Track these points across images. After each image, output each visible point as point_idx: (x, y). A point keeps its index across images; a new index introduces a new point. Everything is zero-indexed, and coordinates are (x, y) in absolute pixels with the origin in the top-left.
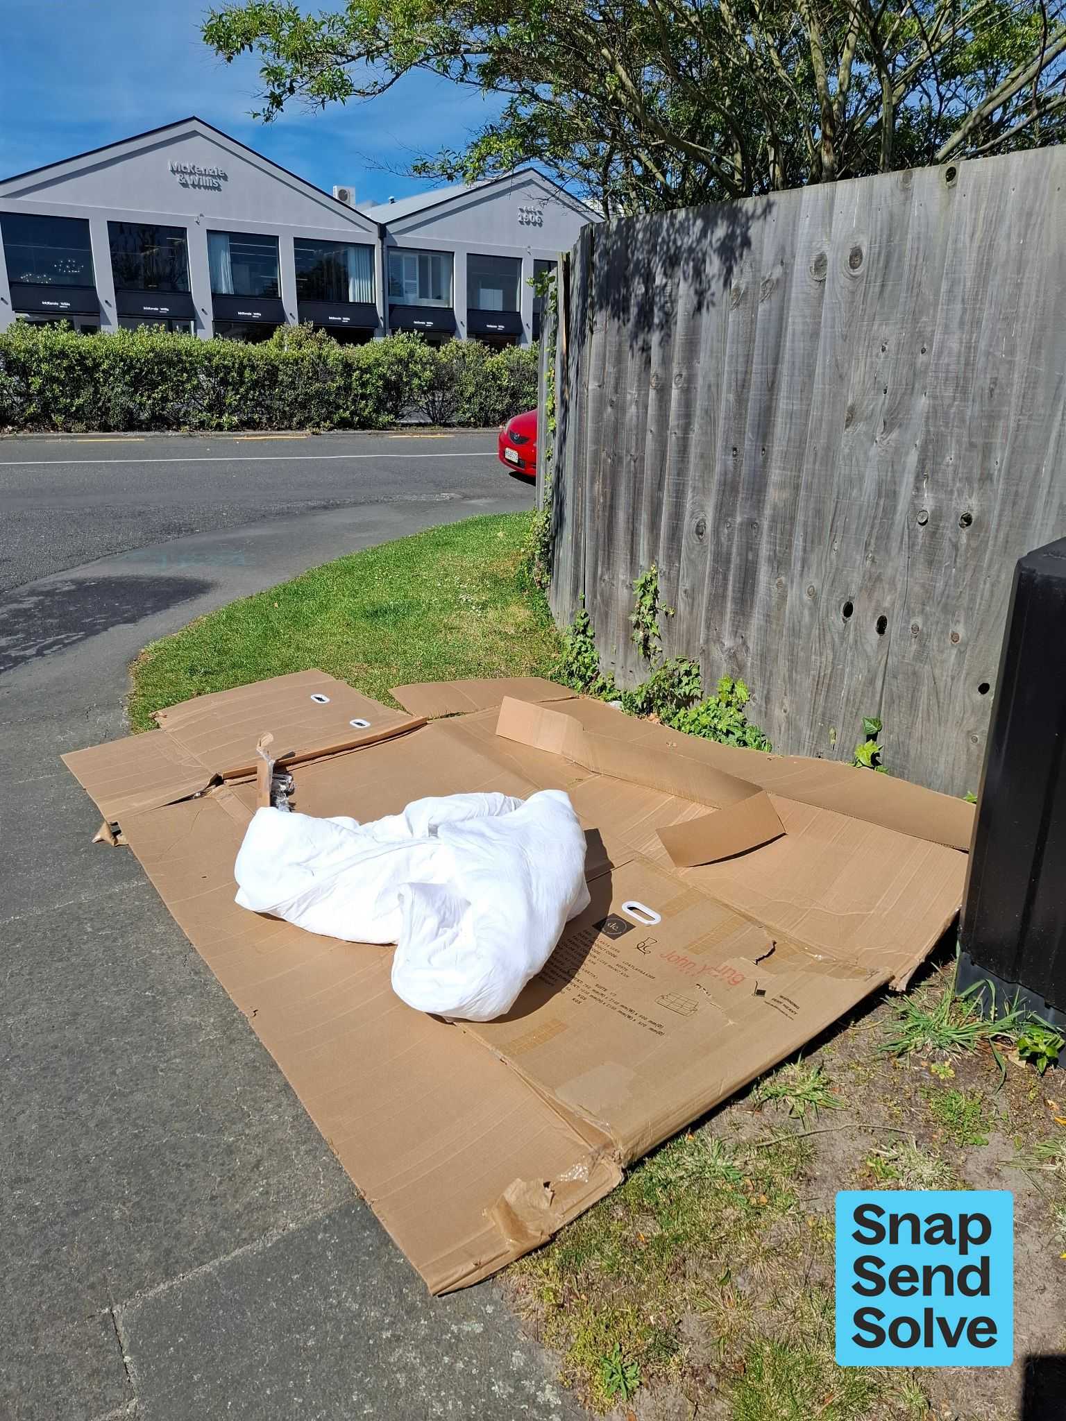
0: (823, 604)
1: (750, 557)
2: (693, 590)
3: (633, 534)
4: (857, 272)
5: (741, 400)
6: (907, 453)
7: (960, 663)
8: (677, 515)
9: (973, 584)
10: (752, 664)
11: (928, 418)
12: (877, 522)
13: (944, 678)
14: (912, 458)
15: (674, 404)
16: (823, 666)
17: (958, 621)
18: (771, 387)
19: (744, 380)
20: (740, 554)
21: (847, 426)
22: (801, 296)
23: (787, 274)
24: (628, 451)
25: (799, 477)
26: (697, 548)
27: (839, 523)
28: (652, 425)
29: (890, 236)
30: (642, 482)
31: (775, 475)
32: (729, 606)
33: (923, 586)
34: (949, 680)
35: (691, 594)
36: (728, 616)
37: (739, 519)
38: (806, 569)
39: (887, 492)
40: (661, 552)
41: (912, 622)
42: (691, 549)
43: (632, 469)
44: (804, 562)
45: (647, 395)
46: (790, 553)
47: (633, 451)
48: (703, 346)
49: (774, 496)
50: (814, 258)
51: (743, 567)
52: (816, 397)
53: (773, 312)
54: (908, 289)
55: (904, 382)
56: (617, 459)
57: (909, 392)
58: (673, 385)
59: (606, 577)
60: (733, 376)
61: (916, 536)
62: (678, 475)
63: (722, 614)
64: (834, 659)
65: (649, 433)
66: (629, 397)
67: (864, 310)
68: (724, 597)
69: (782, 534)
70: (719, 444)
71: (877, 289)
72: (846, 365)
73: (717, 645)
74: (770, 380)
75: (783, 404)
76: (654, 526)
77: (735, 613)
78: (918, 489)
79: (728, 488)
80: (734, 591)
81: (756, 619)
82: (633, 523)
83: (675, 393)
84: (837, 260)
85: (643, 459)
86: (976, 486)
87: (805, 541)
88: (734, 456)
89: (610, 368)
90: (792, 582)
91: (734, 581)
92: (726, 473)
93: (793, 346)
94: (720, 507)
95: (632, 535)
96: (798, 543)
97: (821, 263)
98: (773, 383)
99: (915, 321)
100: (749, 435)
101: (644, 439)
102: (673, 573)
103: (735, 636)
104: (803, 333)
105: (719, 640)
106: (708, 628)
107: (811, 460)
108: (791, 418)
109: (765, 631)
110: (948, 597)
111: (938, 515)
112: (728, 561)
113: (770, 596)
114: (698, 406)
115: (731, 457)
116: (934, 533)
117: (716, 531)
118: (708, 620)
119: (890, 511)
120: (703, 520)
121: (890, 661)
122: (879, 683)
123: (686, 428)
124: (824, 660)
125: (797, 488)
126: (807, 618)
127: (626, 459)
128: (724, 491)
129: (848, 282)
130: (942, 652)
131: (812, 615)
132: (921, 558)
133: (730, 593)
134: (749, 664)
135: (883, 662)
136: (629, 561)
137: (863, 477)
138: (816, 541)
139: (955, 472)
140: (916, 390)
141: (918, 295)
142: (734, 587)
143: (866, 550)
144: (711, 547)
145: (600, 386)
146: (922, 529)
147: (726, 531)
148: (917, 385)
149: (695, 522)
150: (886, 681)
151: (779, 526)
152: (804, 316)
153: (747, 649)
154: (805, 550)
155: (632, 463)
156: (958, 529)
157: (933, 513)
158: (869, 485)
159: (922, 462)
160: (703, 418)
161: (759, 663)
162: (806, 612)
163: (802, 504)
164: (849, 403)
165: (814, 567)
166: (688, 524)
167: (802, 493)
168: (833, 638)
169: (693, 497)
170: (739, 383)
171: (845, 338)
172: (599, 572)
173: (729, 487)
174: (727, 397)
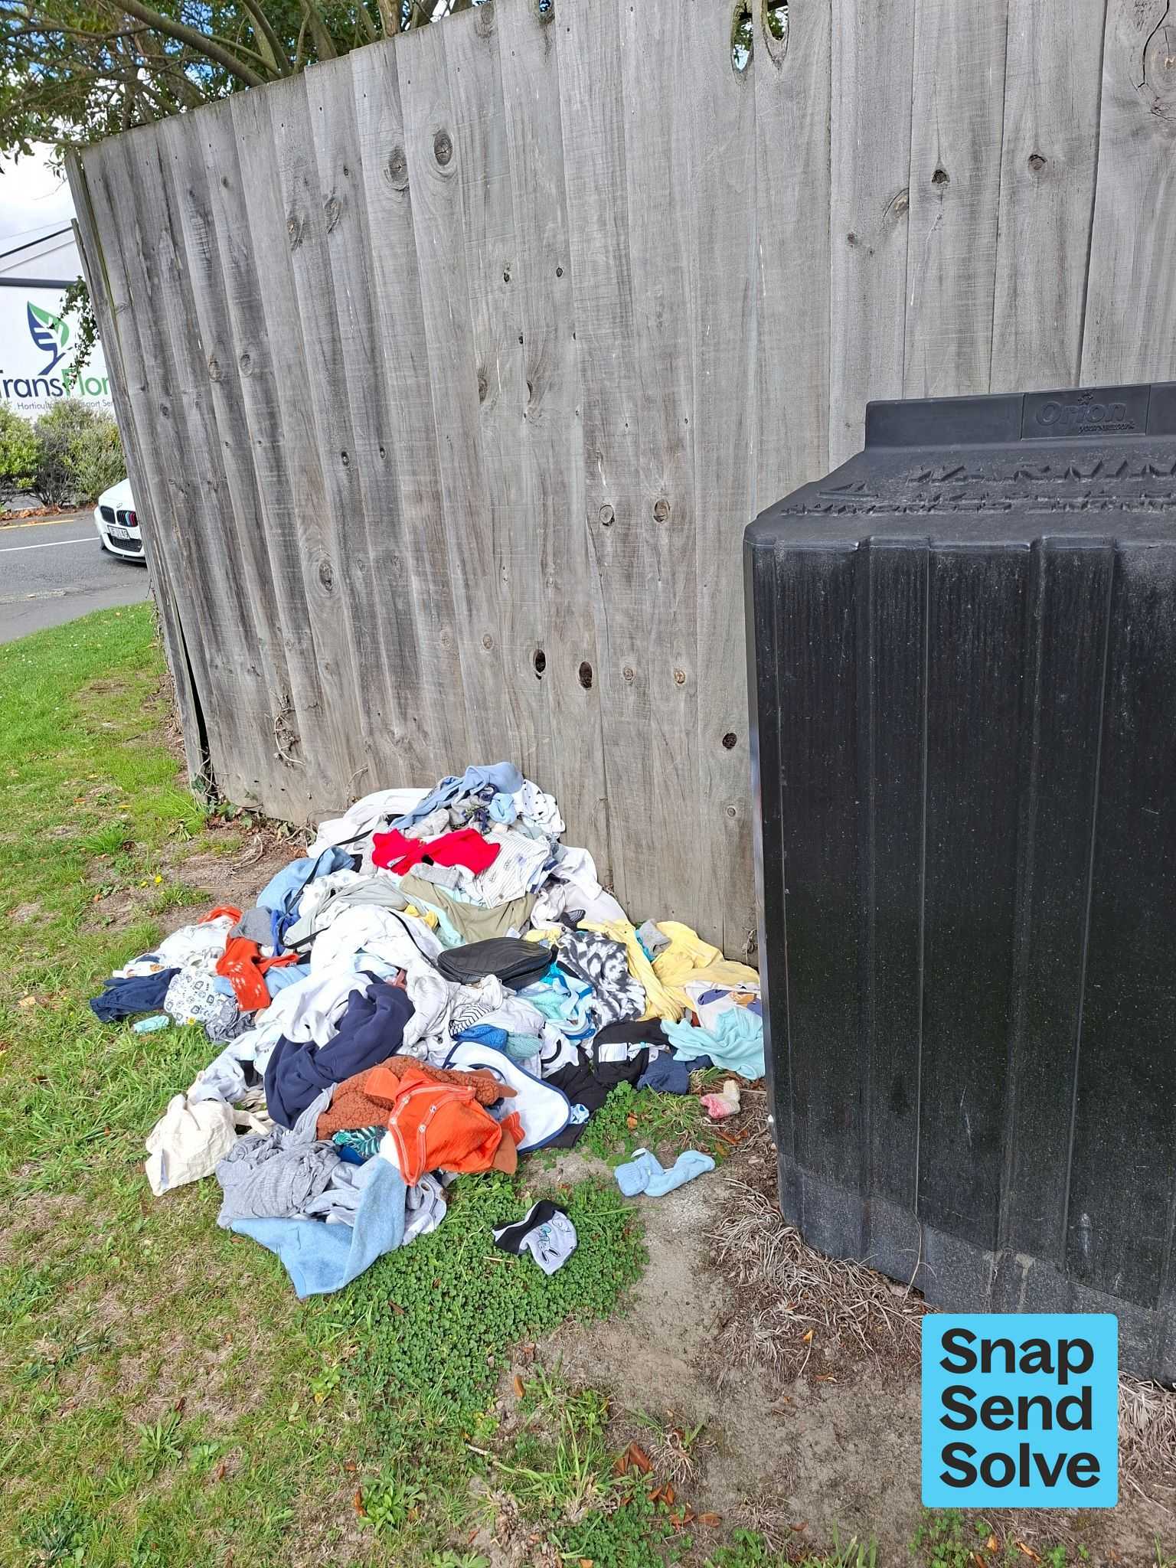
0: (506, 657)
1: (400, 607)
2: (337, 664)
3: (239, 593)
4: (449, 168)
5: (336, 382)
6: (568, 427)
7: (693, 713)
8: (291, 561)
9: (690, 599)
10: (435, 755)
11: (584, 370)
12: (551, 530)
13: (677, 735)
14: (576, 435)
15: (248, 404)
16: (525, 745)
17: (679, 654)
18: (373, 355)
19: (334, 353)
20: (385, 604)
21: (482, 399)
22: (380, 215)
23: (357, 187)
24: (204, 478)
25: (436, 482)
26: (328, 603)
27: (503, 539)
28: (226, 436)
29: (481, 107)
30: (232, 519)
31: (405, 486)
32: (389, 680)
33: (626, 613)
34: (683, 735)
35: (335, 669)
36: (390, 692)
37: (372, 555)
38: (474, 612)
39: (552, 486)
40: (282, 616)
41: (622, 666)
42: (321, 606)
43: (215, 502)
44: (469, 601)
45: (209, 393)
46: (449, 594)
47: (210, 476)
48: (266, 308)
49: (410, 513)
50: (387, 158)
51: (394, 621)
52: (434, 364)
53: (350, 247)
54: (520, 185)
55: (543, 323)
56: (191, 491)
57: (552, 336)
58: (241, 373)
59: (218, 662)
60: (318, 347)
61: (603, 544)
62: (279, 501)
63: (381, 690)
64: (536, 731)
65: (224, 447)
66: (185, 399)
67: (468, 224)
68: (378, 666)
69: (433, 565)
70: (322, 450)
71: (480, 192)
72: (463, 311)
73: (386, 736)
74: (367, 345)
75: (392, 380)
76: (264, 580)
77: (398, 687)
78: (592, 475)
79: (348, 511)
80: (389, 657)
81: (428, 692)
82: (235, 578)
83: (246, 385)
84: (418, 153)
85: (225, 486)
86: (665, 458)
87: (465, 573)
88: (346, 464)
89: (150, 361)
90: (461, 632)
91: (387, 643)
92: (340, 491)
93: (388, 292)
94: (344, 539)
95: (238, 595)
96: (456, 576)
97: (399, 164)
98: (373, 350)
99: (539, 229)
100: (357, 431)
101: (220, 457)
102: (305, 645)
103: (405, 719)
104: (395, 271)
105: (386, 728)
106: (368, 712)
107: (447, 454)
108: (407, 397)
109: (440, 705)
110: (660, 622)
111: (626, 510)
112: (373, 616)
113: (437, 657)
114: (282, 401)
115: (342, 467)
116: (626, 535)
117: (347, 573)
118: (365, 702)
119: (563, 513)
120: (326, 562)
121: (606, 725)
122: (598, 755)
123: (273, 432)
124: (524, 733)
125: (437, 497)
126: (490, 682)
127: (204, 489)
128: (343, 516)
129: (439, 187)
130: (667, 700)
131: (495, 675)
132: (616, 576)
133: (385, 660)
134: (432, 756)
135: (597, 726)
136: (242, 634)
137: (519, 467)
138: (479, 571)
139: (636, 443)
140: (560, 334)
141: (535, 190)
142: (387, 650)
143: (544, 573)
144: (345, 601)
145: (143, 389)
146: (608, 532)
147: (359, 573)
148: (561, 325)
149: (316, 566)
150: (606, 752)
151: (426, 555)
152: (391, 246)
153: (425, 734)
154: (467, 586)
155: (214, 494)
156: (653, 525)
157: (619, 504)
158: (529, 480)
159: (590, 435)
160: (291, 416)
161: (444, 752)
162: (488, 672)
163: (448, 520)
164: (478, 364)
165: (485, 606)
166: (309, 572)
167: (446, 504)
168: (529, 704)
169: (305, 531)
170: (328, 355)
171: (453, 269)
172: (208, 656)
173: (350, 510)
174: (317, 378)
